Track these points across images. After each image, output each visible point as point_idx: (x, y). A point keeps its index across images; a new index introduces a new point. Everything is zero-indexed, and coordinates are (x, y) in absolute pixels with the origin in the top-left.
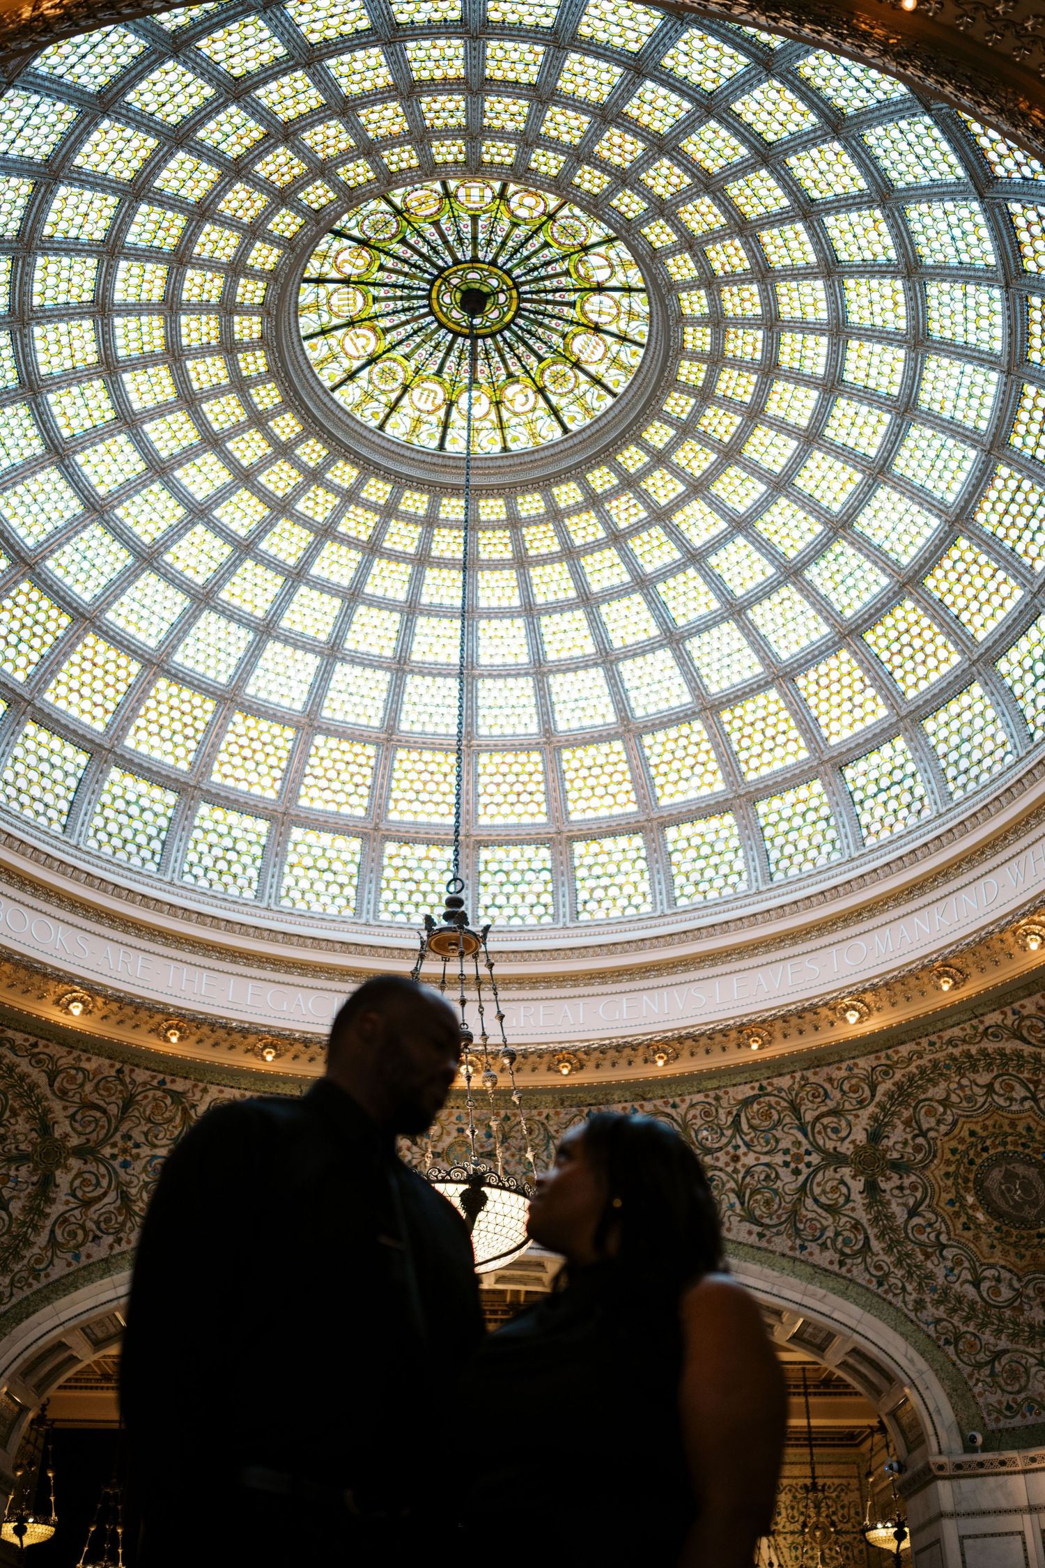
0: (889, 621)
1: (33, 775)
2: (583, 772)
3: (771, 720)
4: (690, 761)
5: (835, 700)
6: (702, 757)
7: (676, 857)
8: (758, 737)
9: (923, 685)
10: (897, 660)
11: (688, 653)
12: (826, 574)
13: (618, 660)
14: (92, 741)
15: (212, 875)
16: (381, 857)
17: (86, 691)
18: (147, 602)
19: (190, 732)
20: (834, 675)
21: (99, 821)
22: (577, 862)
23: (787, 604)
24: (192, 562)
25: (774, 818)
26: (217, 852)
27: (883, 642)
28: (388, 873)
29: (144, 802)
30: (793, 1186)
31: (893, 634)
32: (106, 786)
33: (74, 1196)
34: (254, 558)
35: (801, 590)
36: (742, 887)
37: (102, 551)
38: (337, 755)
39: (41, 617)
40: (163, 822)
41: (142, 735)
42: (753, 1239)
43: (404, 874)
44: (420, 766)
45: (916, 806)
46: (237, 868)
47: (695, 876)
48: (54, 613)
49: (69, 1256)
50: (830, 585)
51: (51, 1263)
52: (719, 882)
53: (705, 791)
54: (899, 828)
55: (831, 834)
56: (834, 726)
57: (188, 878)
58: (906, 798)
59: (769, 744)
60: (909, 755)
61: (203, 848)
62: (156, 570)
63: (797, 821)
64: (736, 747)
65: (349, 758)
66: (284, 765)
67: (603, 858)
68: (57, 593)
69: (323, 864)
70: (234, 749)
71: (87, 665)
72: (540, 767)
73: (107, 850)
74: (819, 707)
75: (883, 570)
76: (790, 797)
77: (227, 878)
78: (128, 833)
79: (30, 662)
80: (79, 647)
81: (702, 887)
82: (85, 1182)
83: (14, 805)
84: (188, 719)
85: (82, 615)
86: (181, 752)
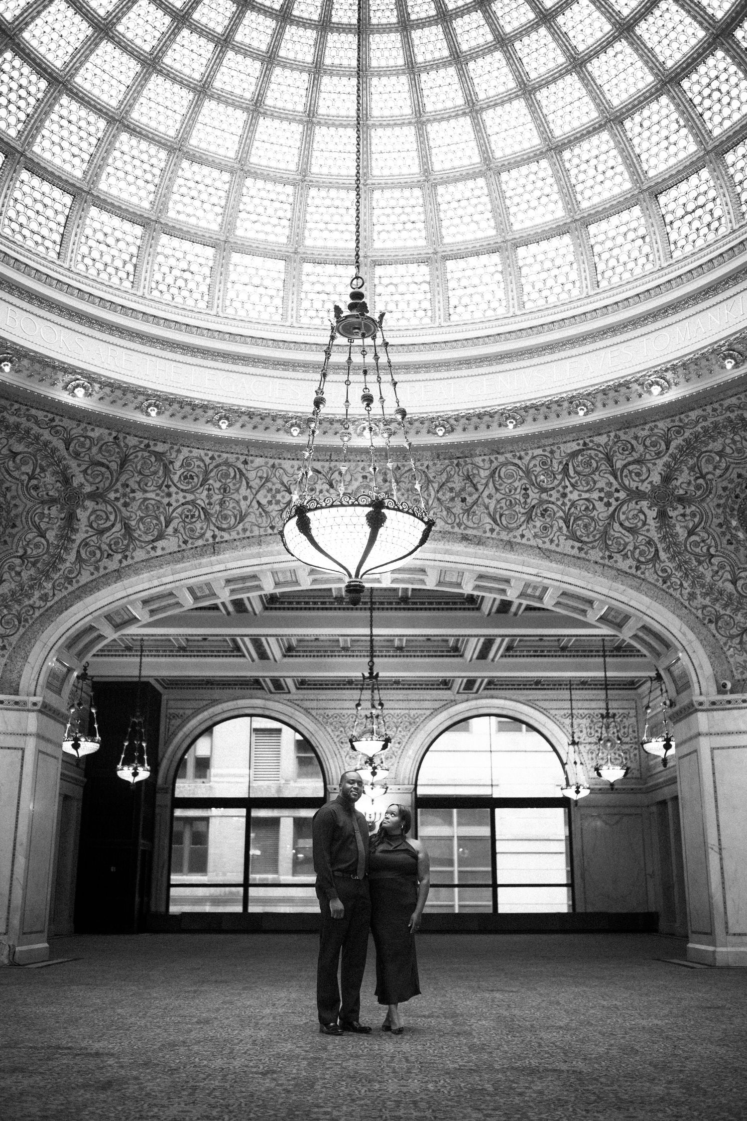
0: (702, 69)
1: (31, 213)
2: (454, 204)
3: (603, 157)
4: (537, 193)
5: (655, 139)
6: (547, 190)
7: (524, 271)
8: (592, 172)
9: (727, 124)
10: (707, 103)
11: (538, 102)
12: (653, 29)
13: (482, 109)
14: (73, 185)
15: (174, 290)
16: (300, 274)
17: (65, 144)
18: (106, 67)
19: (149, 177)
20: (655, 118)
21: (84, 250)
22: (449, 276)
23: (620, 57)
24: (140, 32)
25: (601, 238)
26: (176, 272)
27: (696, 88)
28: (306, 287)
29: (118, 234)
30: (605, 515)
31: (705, 81)
32: (88, 221)
33: (91, 526)
34: (189, 27)
35: (631, 44)
36: (575, 293)
37: (67, 23)
38: (263, 194)
39: (24, 82)
40: (134, 250)
41: (112, 180)
42: (575, 552)
43: (318, 288)
44: (328, 202)
45: (715, 224)
46: (192, 285)
47: (539, 285)
48: (34, 78)
49: (92, 568)
50: (656, 39)
51: (79, 573)
52: (557, 289)
53: (549, 217)
54: (700, 243)
55: (646, 249)
56: (653, 161)
57: (156, 293)
58: (707, 218)
59: (600, 178)
60: (712, 183)
61: (165, 269)
62: (111, 39)
63: (620, 240)
64: (573, 181)
65: (273, 196)
66: (223, 203)
67: (468, 273)
68: (34, 60)
69: (257, 281)
70: (184, 190)
71: (64, 123)
72: (421, 201)
73: (93, 272)
74: (640, 145)
75: (701, 24)
76: (615, 220)
77: (185, 293)
78: (107, 259)
79: (19, 121)
80: (57, 108)
81: (545, 293)
82: (98, 517)
83: (18, 237)
84: (146, 167)
85: (56, 79)
86: (143, 193)
